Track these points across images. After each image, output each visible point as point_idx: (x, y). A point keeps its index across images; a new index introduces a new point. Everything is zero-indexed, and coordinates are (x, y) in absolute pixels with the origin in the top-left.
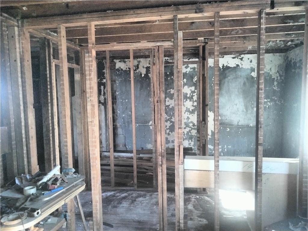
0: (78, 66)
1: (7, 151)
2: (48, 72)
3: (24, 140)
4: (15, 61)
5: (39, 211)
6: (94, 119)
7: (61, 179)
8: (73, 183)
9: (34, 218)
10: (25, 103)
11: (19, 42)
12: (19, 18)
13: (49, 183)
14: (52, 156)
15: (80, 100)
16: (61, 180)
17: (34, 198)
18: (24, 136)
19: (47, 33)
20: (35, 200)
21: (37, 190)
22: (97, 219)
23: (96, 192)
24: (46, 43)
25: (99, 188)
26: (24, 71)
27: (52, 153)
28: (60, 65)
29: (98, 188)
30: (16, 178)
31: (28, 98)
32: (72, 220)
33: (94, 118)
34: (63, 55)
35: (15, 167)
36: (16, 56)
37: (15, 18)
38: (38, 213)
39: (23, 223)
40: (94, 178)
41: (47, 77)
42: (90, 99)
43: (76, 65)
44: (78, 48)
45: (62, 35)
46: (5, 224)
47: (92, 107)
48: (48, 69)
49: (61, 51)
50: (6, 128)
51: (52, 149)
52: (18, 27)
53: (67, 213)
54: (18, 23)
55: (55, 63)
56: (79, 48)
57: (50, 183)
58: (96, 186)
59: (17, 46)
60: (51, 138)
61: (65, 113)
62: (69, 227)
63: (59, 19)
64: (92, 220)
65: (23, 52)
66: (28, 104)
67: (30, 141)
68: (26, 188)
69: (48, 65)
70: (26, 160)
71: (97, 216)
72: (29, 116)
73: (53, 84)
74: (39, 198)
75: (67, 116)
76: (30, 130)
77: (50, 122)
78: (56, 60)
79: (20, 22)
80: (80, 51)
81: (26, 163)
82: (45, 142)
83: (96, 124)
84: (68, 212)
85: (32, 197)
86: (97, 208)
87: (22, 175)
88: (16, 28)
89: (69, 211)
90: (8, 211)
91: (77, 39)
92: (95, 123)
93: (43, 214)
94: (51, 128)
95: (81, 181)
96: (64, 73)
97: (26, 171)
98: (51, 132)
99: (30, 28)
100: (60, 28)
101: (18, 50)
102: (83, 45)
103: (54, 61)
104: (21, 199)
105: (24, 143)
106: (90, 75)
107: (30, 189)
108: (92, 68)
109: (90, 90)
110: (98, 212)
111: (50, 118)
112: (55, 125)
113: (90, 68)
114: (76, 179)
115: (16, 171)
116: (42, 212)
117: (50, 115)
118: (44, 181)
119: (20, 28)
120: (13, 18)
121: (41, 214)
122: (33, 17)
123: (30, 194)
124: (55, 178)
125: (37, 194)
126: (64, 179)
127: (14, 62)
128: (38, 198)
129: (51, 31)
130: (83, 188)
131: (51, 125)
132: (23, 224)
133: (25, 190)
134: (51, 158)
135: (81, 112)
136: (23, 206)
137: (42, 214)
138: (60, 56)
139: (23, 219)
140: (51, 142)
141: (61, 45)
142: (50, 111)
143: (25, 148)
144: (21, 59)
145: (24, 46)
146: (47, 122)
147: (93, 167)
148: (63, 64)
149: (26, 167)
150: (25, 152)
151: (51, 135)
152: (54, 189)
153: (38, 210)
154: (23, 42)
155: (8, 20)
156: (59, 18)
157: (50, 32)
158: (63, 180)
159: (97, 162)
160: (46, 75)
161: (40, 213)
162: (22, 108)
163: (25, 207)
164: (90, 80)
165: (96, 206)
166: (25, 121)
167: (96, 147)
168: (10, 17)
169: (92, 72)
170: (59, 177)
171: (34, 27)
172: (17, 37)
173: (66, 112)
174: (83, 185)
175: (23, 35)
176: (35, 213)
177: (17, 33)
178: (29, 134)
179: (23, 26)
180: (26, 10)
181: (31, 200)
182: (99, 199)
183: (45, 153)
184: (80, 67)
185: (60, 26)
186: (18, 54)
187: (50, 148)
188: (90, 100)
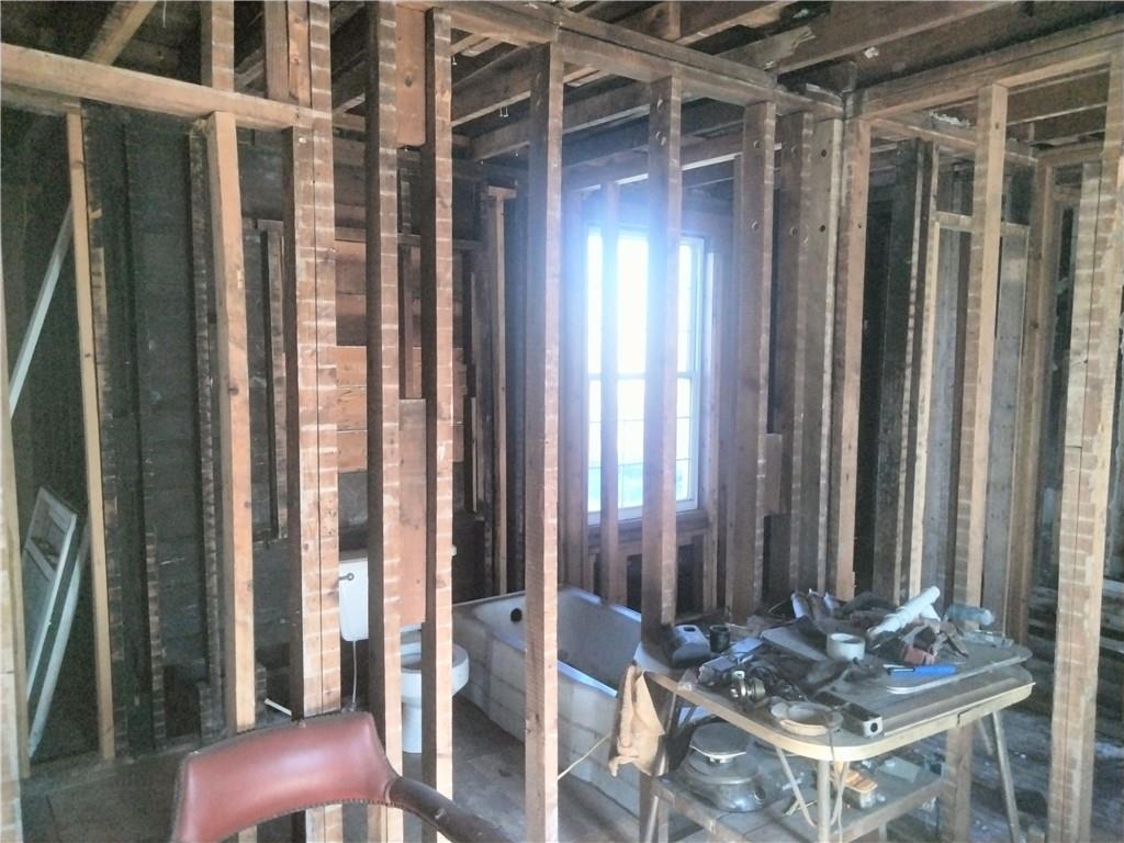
0: (1021, 226)
1: (775, 508)
2: (915, 258)
3: (823, 482)
4: (823, 228)
5: (878, 721)
6: (1096, 438)
7: (942, 638)
8: (988, 663)
9: (861, 739)
10: (838, 365)
11: (841, 166)
12: (850, 90)
13: (907, 641)
14: (899, 549)
15: (1015, 356)
16: (944, 642)
17: (860, 676)
18: (824, 468)
19: (927, 120)
20: (864, 682)
21: (867, 651)
22: (1066, 831)
23: (1070, 724)
24: (920, 158)
25: (1087, 713)
26: (847, 259)
27: (900, 540)
28: (974, 232)
29: (1082, 712)
30: (793, 596)
31: (848, 349)
32: (958, 795)
33: (1094, 433)
34: (988, 194)
35: (794, 562)
36: (826, 214)
37: (836, 90)
38: (874, 727)
39: (831, 740)
40: (1067, 668)
41: (910, 274)
42: (1085, 358)
43: (1014, 225)
44: (1031, 158)
45: (993, 123)
46: (782, 723)
47: (1088, 389)
48: (916, 247)
49: (983, 180)
50: (780, 437)
51: (900, 526)
52: (844, 119)
53: (943, 764)
54: (845, 107)
55: (942, 224)
56: (1034, 156)
57: (909, 639)
58: (1072, 699)
59: (835, 179)
60: (902, 489)
61: (975, 404)
62: (944, 812)
63: (988, 65)
64: (1044, 827)
65: (848, 198)
66: (847, 367)
67: (841, 489)
68: (836, 637)
69: (917, 235)
70: (822, 545)
71: (1068, 820)
72: (845, 407)
73: (926, 302)
74: (878, 680)
75: (980, 416)
76: (843, 452)
77: (905, 431)
78: (945, 215)
79: (850, 102)
80: (1036, 170)
81: (821, 555)
82: (879, 497)
83: (1100, 460)
84: (947, 760)
85: (855, 668)
86: (1070, 790)
87: (810, 591)
88: (837, 124)
89: (950, 755)
90: (787, 691)
91: (1032, 125)
92: (1095, 452)
93: (890, 736)
94: (904, 453)
95: (1013, 666)
96: (984, 262)
97: (821, 581)
98: (903, 466)
99: (876, 117)
100: (988, 96)
101: (834, 192)
102: (1053, 142)
103: (938, 219)
104: (822, 667)
105: (823, 494)
106: (1096, 261)
107: (846, 642)
108: (1110, 236)
109: (1087, 324)
110: (1075, 803)
111: (906, 418)
112: (920, 444)
113: (1100, 234)
114: (995, 653)
115: (794, 575)
116: (888, 728)
117: (906, 407)
118: (889, 630)
119: (847, 122)
120: (831, 94)
121: (882, 734)
122: (892, 76)
123: (844, 658)
124: (923, 628)
125: (868, 666)
126: (953, 640)
127: (820, 233)
128: (872, 680)
129: (940, 114)
130: (1022, 693)
131: (905, 443)
132: (831, 744)
133: (832, 641)
134: (894, 558)
135: (1015, 406)
136: (826, 689)
137: (886, 734)
138: (976, 199)
139: (832, 727)
140: (901, 503)
141: (985, 158)
142: (907, 396)
143: (823, 509)
144: (839, 220)
145: (853, 177)
146: (892, 430)
147: (1066, 623)
148: (987, 226)
149: (821, 569)
150: (822, 519)
151: (902, 478)
152: (924, 664)
153: (876, 716)
154: (854, 164)
155: (820, 103)
156: (989, 60)
157: (936, 116)
158: (949, 641)
159: (1087, 609)
160: (909, 267)
161: (880, 729)
162: (827, 378)
163: (833, 693)
164: (1092, 283)
165: (1068, 779)
166: (832, 423)
167: (1089, 548)
168: (824, 92)
169: (1105, 249)
170: (937, 630)
171: (890, 110)
172: (836, 152)
173: (978, 401)
174: (1025, 683)
175: (855, 140)
176: (868, 725)
177: (837, 138)
178: (839, 467)
179: (857, 112)
180: (874, 57)
181: (851, 679)
182: (1085, 757)
183: (878, 536)
184: (1032, 231)
185: (988, 87)
186: (833, 208)
187: (895, 521)
188: (1086, 362)
